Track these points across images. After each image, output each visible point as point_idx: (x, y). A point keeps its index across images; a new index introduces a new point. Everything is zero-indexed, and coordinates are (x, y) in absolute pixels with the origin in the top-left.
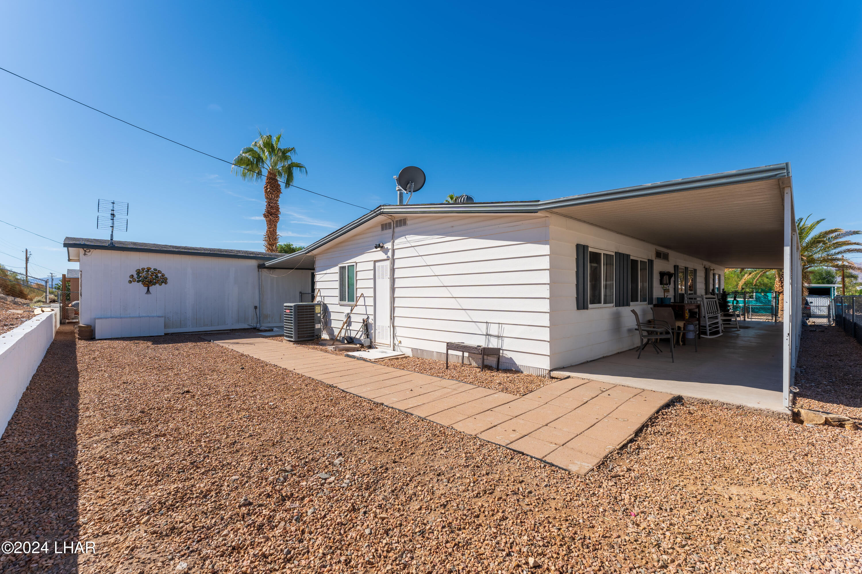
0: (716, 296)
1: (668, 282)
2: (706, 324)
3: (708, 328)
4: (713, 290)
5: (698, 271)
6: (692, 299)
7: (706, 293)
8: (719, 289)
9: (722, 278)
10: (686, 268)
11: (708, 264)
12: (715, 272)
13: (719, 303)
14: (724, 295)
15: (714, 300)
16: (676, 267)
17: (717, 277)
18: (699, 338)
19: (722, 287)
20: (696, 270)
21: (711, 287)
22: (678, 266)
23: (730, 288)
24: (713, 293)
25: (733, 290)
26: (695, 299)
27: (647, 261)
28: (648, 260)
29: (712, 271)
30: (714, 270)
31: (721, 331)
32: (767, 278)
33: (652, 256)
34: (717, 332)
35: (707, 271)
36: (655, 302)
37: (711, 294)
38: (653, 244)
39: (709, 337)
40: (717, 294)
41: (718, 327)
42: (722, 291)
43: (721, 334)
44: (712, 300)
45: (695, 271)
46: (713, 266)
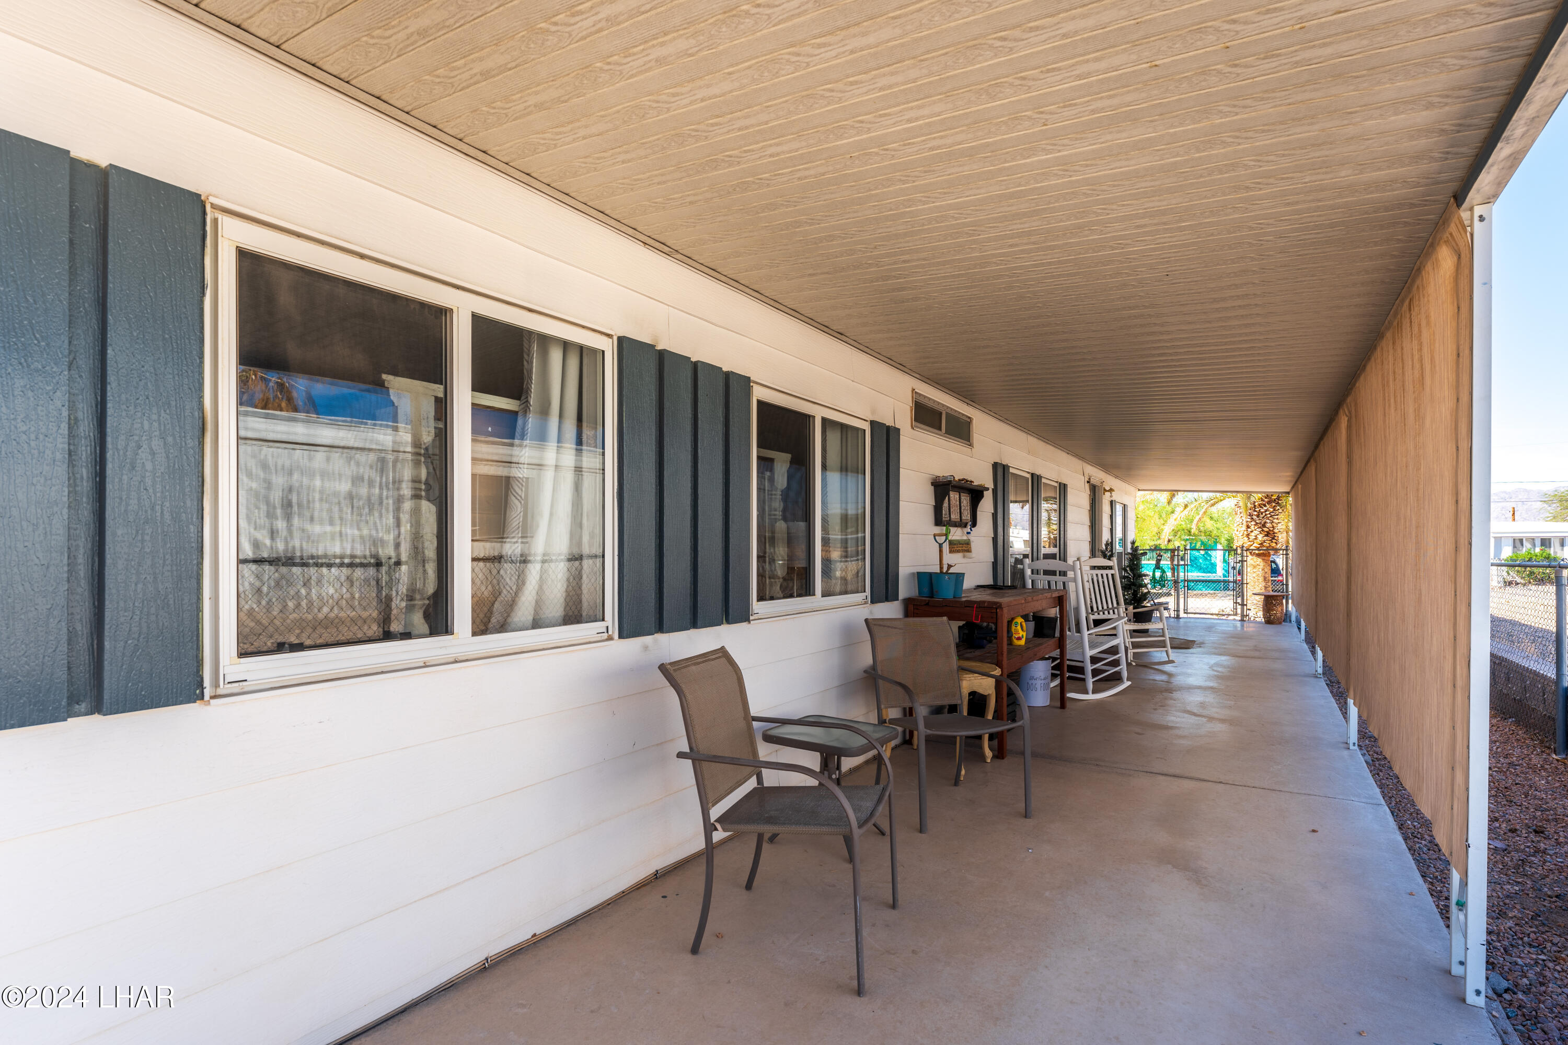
0: (1114, 562)
1: (967, 516)
2: (1083, 653)
3: (1089, 667)
4: (1110, 544)
5: (1069, 490)
6: (1053, 573)
7: (1093, 554)
8: (1124, 540)
9: (1131, 515)
10: (1036, 479)
11: (1098, 475)
12: (1116, 496)
13: (1122, 577)
14: (1135, 556)
15: (1110, 572)
16: (1000, 471)
17: (1119, 509)
18: (1063, 702)
19: (1130, 539)
20: (1065, 486)
21: (1106, 536)
22: (1005, 468)
23: (1145, 541)
24: (1108, 553)
25: (1152, 543)
26: (1064, 574)
27: (866, 427)
28: (873, 424)
29: (1108, 494)
30: (1111, 490)
31: (1125, 674)
32: (1211, 518)
33: (902, 418)
34: (1116, 678)
35: (1095, 492)
36: (904, 591)
37: (1105, 556)
38: (900, 366)
39: (1091, 697)
40: (1120, 554)
41: (1116, 663)
42: (1129, 546)
43: (1127, 684)
44: (1104, 572)
45: (1063, 488)
46: (1110, 481)
